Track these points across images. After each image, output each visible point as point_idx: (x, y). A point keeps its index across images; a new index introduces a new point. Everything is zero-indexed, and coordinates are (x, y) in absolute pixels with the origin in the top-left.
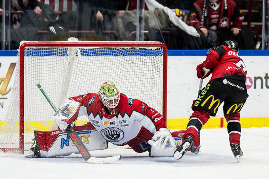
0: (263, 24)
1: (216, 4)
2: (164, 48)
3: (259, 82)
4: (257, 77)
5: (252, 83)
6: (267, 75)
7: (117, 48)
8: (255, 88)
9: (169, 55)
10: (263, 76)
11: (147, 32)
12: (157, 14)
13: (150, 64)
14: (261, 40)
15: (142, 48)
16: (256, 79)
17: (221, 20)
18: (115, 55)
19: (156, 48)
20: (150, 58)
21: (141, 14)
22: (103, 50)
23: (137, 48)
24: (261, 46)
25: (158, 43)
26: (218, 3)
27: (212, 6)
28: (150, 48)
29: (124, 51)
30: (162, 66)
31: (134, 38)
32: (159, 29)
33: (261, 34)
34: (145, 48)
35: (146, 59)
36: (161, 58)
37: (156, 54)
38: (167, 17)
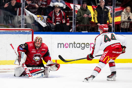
0: (73, 21)
1: (58, 13)
2: (32, 31)
3: (71, 45)
4: (70, 43)
5: (68, 45)
6: (74, 42)
7: (13, 31)
8: (70, 47)
9: (34, 34)
10: (73, 43)
11: (26, 24)
12: (30, 17)
13: (26, 37)
14: (72, 28)
15: (23, 31)
16: (70, 44)
17: (63, 20)
18: (12, 34)
19: (29, 31)
20: (26, 35)
21: (23, 17)
22: (7, 32)
23: (21, 31)
24: (72, 31)
25: (30, 29)
26: (59, 13)
27: (57, 14)
28: (26, 31)
29: (16, 32)
30: (31, 38)
31: (20, 27)
32: (31, 23)
33: (72, 26)
34: (24, 31)
35: (25, 35)
36: (31, 35)
37: (29, 33)
38: (34, 18)
